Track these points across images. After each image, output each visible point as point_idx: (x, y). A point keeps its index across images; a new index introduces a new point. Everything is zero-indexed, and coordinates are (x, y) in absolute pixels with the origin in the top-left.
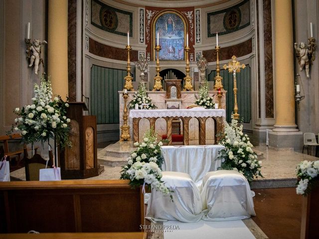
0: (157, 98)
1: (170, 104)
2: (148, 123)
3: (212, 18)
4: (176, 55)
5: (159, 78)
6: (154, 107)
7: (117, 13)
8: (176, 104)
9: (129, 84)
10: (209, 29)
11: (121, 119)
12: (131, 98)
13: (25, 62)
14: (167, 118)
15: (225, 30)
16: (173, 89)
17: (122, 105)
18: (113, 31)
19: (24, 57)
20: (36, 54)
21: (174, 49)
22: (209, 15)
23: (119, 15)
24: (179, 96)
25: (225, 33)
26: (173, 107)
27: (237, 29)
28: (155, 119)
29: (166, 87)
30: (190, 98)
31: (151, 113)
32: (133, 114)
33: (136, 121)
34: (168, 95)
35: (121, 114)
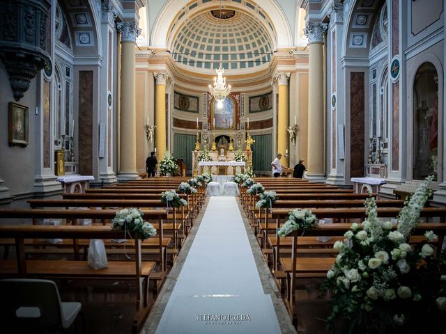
0: (213, 155)
1: (220, 159)
2: (207, 168)
3: (252, 100)
4: (228, 124)
5: (214, 143)
6: (211, 160)
7: (189, 98)
8: (224, 159)
9: (197, 147)
10: (250, 107)
11: (193, 166)
12: (199, 155)
13: (146, 136)
14: (217, 166)
15: (259, 109)
16: (222, 150)
17: (193, 159)
18: (186, 110)
19: (146, 134)
20: (151, 132)
21: (226, 121)
22: (250, 98)
23: (190, 99)
24: (225, 154)
25: (260, 111)
26: (222, 160)
27: (267, 110)
28: (211, 166)
29: (218, 149)
30: (231, 155)
31: (210, 163)
32: (201, 163)
33: (202, 167)
34: (219, 154)
35: (193, 164)
